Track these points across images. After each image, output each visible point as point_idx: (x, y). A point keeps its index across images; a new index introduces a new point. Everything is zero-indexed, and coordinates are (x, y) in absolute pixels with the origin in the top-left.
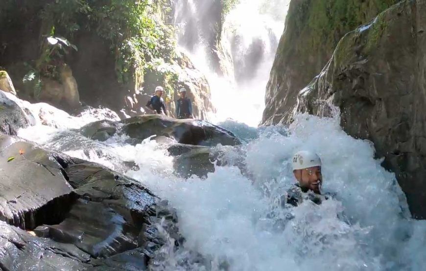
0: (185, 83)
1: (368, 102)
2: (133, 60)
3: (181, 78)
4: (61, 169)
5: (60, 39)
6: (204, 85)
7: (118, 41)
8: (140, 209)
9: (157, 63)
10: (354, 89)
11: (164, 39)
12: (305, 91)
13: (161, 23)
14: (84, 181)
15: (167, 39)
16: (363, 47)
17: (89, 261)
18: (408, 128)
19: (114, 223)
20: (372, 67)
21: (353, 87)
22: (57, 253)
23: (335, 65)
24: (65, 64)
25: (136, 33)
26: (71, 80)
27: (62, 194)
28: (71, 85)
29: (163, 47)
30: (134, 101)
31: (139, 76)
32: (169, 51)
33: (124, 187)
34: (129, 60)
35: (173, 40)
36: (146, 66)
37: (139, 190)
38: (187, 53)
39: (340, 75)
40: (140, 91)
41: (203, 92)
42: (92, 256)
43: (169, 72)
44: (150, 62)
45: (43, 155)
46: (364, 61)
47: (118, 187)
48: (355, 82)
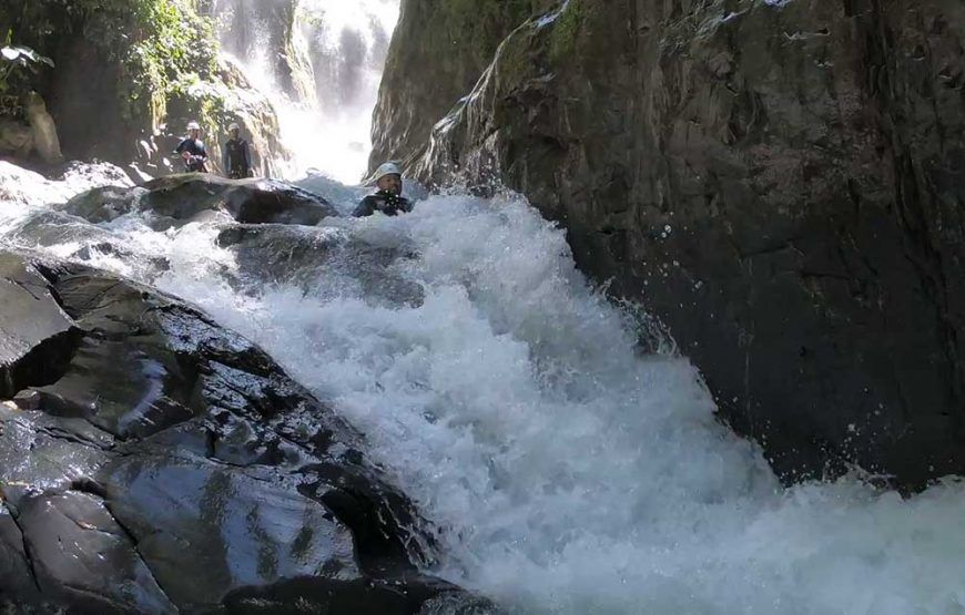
0: (237, 113)
1: (555, 146)
2: (148, 77)
3: (229, 104)
4: (48, 287)
5: (24, 52)
6: (267, 114)
7: (122, 48)
8: (191, 348)
9: (188, 81)
10: (532, 125)
11: (197, 42)
12: (445, 125)
13: (191, 13)
14: (90, 304)
15: (202, 40)
16: (543, 54)
17: (114, 446)
18: (627, 188)
19: (148, 376)
20: (564, 88)
21: (530, 121)
22: (58, 437)
23: (498, 84)
24: (33, 93)
25: (151, 32)
26: (45, 119)
27: (55, 333)
28: (44, 125)
29: (196, 54)
30: (151, 147)
31: (158, 106)
32: (208, 59)
33: (159, 313)
34: (140, 79)
35: (213, 40)
36: (170, 89)
37: (186, 316)
38: (236, 62)
39: (507, 99)
40: (162, 131)
41: (266, 127)
42: (117, 437)
43: (208, 96)
44: (175, 81)
45: (15, 264)
46: (548, 77)
47: (150, 313)
48: (534, 112)
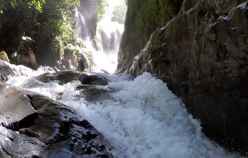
0: (82, 54)
1: (168, 63)
2: (59, 45)
3: (80, 52)
4: (30, 101)
5: (28, 38)
6: (90, 54)
7: (53, 37)
8: (68, 120)
9: (70, 46)
10: (161, 57)
11: (72, 35)
12: (137, 58)
13: (70, 28)
14: (40, 106)
15: (73, 35)
16: (163, 38)
17: (45, 146)
18: (188, 74)
19: (55, 127)
20: (169, 47)
21: (160, 56)
22: (29, 142)
23: (151, 46)
24: (30, 48)
25: (60, 33)
26: (33, 55)
27: (30, 114)
28: (33, 57)
29: (72, 39)
30: (60, 63)
31: (62, 52)
32: (75, 40)
33: (59, 110)
34: (57, 45)
35: (76, 35)
36: (65, 48)
37: (66, 111)
38: (82, 41)
39: (154, 50)
40: (63, 58)
41: (90, 58)
42: (46, 144)
43: (75, 50)
44: (66, 46)
45: (22, 94)
46: (165, 44)
47: (56, 110)
48: (161, 54)
